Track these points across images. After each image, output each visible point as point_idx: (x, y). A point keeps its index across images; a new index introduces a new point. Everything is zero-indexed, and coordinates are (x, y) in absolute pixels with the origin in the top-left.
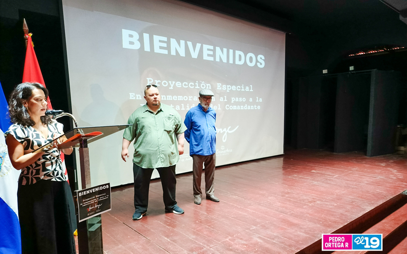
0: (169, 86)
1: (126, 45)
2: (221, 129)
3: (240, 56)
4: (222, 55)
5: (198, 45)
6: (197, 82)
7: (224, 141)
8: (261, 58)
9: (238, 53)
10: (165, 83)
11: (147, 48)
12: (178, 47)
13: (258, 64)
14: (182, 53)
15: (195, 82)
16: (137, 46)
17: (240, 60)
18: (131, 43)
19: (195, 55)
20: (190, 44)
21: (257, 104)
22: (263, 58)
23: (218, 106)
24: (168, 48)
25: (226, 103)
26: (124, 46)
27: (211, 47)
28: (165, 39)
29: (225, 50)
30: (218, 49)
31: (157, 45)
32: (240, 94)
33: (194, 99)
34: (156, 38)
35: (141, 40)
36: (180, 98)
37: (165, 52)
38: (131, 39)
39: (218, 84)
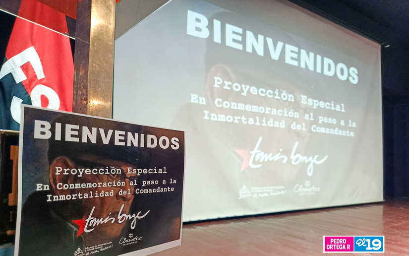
0: (242, 91)
1: (191, 31)
2: (305, 158)
3: (329, 66)
4: (308, 60)
5: (280, 44)
6: (277, 90)
7: (310, 174)
8: (353, 71)
9: (327, 61)
10: (237, 87)
11: (217, 39)
12: (255, 43)
13: (350, 78)
14: (260, 52)
15: (274, 91)
16: (205, 34)
17: (329, 69)
18: (198, 29)
19: (275, 55)
20: (270, 41)
21: (351, 129)
22: (356, 72)
23: (302, 126)
24: (243, 42)
25: (312, 123)
26: (189, 32)
27: (296, 49)
28: (240, 30)
29: (312, 55)
30: (303, 52)
31: (229, 36)
32: (329, 113)
33: (272, 112)
34: (229, 28)
35: (210, 27)
36: (255, 109)
37: (239, 47)
38: (198, 25)
39: (303, 96)
